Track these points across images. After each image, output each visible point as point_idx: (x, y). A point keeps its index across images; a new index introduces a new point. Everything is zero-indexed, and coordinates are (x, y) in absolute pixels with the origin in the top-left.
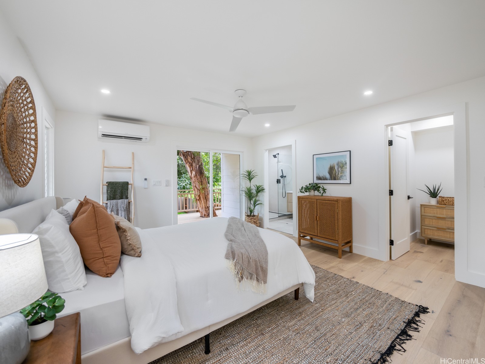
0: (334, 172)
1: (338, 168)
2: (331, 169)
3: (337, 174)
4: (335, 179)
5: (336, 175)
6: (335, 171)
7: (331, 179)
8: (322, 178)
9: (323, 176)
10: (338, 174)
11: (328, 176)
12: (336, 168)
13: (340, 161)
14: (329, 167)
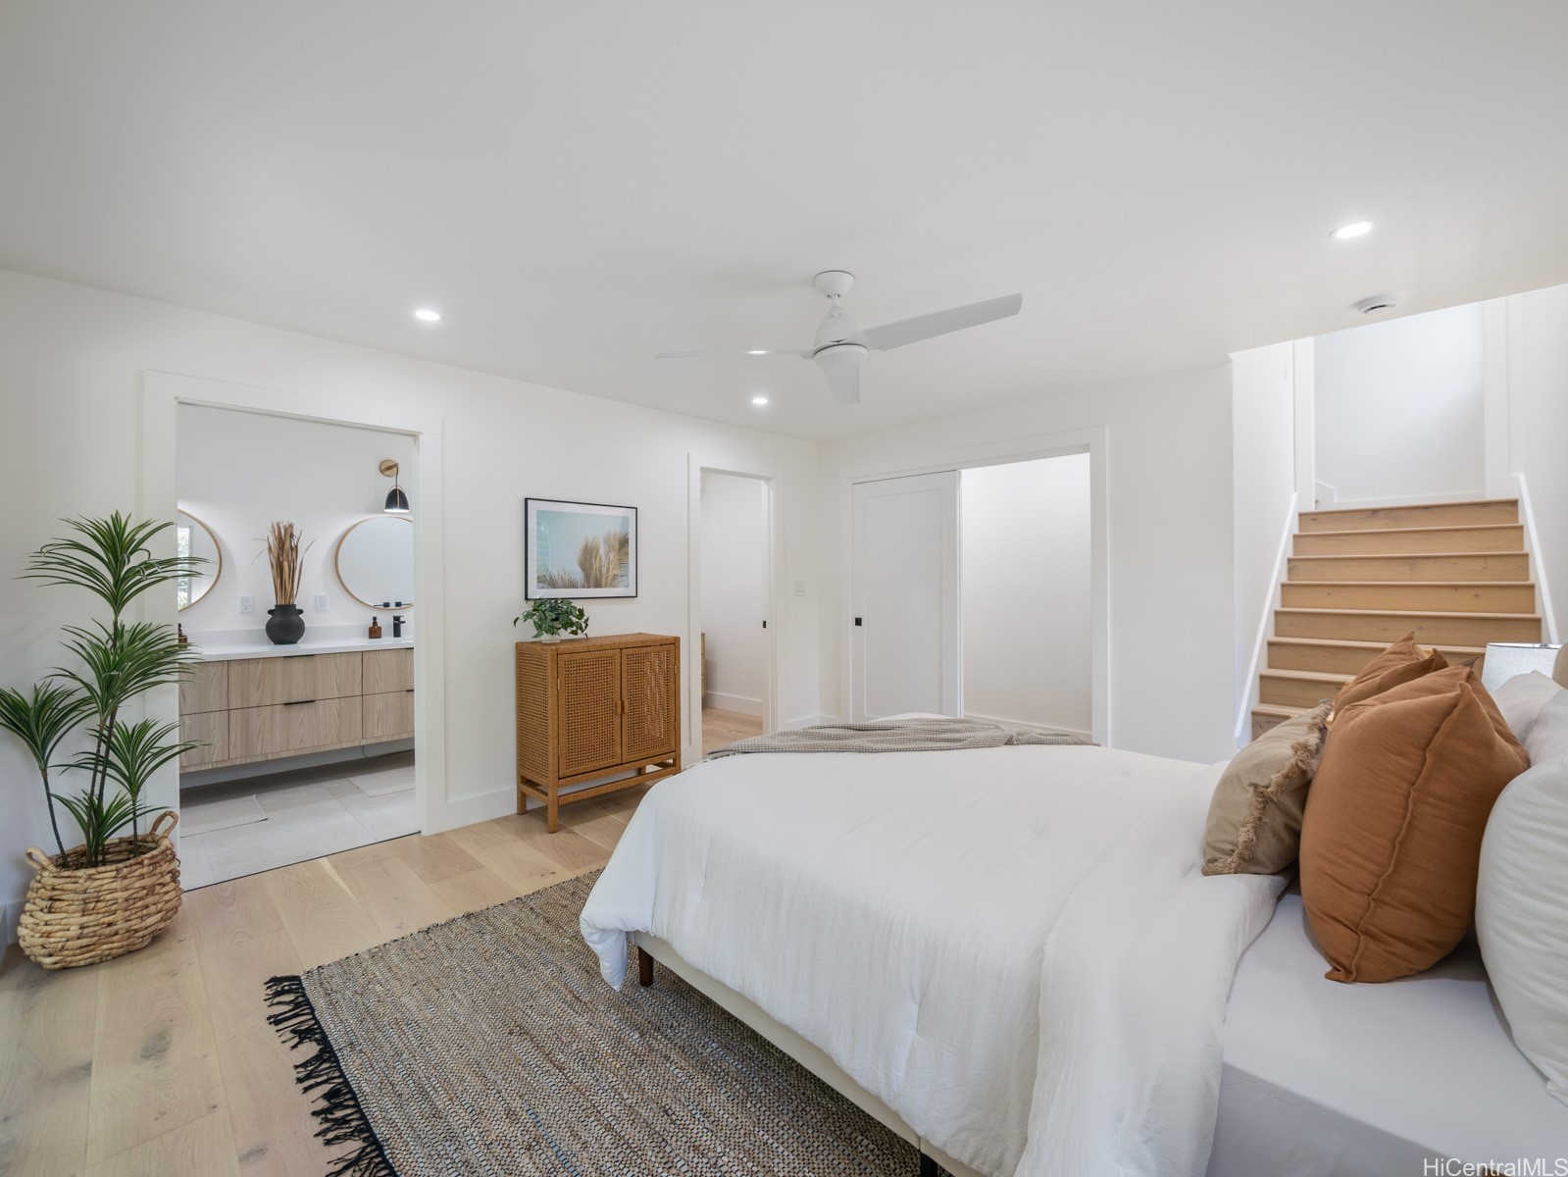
0: (596, 565)
1: (608, 553)
2: (588, 555)
3: (604, 570)
4: (598, 585)
5: (600, 572)
6: (598, 559)
7: (587, 584)
8: (560, 582)
9: (562, 573)
10: (608, 570)
11: (578, 574)
12: (602, 552)
13: (612, 532)
14: (581, 545)
